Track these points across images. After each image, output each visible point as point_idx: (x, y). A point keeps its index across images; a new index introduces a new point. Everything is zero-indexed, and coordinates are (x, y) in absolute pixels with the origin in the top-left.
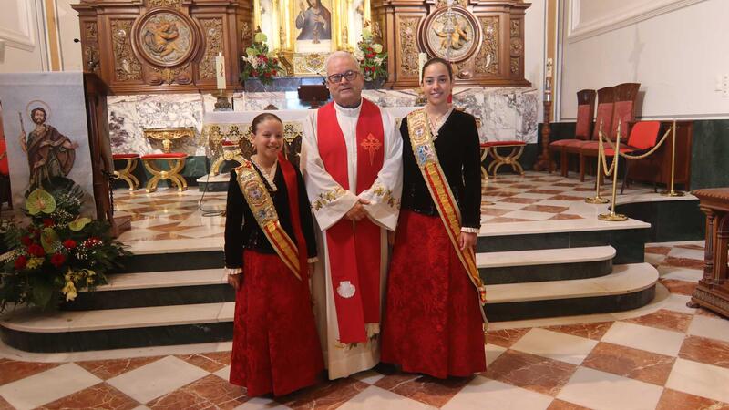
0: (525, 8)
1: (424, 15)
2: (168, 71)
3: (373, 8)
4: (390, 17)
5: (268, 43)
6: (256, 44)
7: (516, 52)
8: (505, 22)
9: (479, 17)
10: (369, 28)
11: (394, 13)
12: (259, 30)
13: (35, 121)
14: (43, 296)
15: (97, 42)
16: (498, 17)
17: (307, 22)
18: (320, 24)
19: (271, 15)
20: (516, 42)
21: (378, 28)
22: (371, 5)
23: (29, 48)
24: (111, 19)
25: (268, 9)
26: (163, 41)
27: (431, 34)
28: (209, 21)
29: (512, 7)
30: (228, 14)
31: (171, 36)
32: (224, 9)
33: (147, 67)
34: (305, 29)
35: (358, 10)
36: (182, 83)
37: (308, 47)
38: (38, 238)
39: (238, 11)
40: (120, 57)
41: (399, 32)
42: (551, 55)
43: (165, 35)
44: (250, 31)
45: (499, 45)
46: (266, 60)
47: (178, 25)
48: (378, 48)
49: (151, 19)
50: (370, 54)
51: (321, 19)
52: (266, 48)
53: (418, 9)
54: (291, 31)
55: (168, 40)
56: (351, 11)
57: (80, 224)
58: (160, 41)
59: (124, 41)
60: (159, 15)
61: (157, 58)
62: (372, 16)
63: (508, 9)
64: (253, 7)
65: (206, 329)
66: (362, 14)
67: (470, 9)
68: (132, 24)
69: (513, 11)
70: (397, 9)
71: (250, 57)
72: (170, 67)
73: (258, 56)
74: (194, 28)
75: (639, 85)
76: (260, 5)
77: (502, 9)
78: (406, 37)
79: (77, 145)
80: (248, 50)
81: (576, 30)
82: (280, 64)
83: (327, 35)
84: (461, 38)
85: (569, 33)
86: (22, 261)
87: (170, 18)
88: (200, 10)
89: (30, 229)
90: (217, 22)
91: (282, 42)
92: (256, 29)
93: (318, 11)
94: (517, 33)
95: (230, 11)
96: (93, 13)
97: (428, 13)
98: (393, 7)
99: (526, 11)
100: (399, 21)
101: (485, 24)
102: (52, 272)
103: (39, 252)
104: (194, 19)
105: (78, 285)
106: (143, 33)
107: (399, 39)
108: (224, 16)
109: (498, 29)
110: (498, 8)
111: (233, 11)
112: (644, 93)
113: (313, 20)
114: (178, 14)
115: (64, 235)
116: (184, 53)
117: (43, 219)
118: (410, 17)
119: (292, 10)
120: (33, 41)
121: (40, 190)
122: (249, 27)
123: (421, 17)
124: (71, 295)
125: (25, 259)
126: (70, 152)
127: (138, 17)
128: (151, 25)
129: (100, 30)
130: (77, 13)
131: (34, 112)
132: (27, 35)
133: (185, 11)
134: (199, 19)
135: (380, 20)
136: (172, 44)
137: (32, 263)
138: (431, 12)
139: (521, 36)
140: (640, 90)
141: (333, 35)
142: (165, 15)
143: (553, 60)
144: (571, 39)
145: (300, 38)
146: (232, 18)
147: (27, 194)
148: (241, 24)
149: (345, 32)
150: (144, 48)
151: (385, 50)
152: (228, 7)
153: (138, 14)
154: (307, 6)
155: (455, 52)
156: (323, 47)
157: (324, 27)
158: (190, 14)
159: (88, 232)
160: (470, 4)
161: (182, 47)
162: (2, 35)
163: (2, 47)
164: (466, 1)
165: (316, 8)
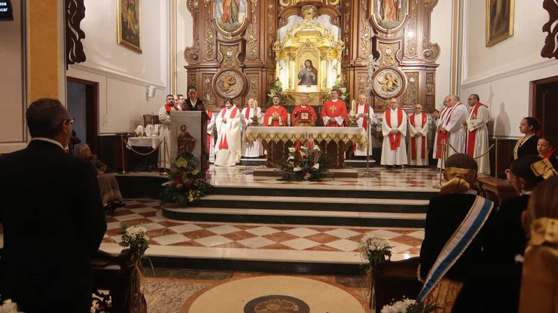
0: (436, 67)
4: (352, 72)
5: (283, 87)
6: (276, 87)
7: (430, 93)
8: (422, 76)
9: (405, 73)
10: (340, 79)
11: (354, 70)
12: (278, 80)
13: (182, 130)
14: (181, 198)
16: (418, 73)
17: (304, 76)
18: (312, 77)
19: (285, 71)
20: (430, 87)
22: (342, 66)
23: (164, 88)
24: (203, 74)
25: (284, 67)
26: (228, 85)
27: (376, 83)
28: (252, 75)
30: (262, 71)
31: (232, 83)
32: (260, 69)
33: (219, 98)
34: (303, 79)
35: (334, 67)
37: (304, 89)
38: (181, 176)
39: (268, 70)
40: (206, 93)
41: (357, 81)
43: (229, 82)
44: (273, 80)
45: (418, 89)
47: (236, 77)
48: (344, 90)
49: (223, 74)
51: (312, 74)
52: (281, 89)
54: (295, 80)
55: (230, 85)
57: (196, 172)
58: (226, 85)
59: (208, 85)
60: (227, 72)
61: (224, 94)
62: (342, 71)
63: (424, 68)
64: (276, 67)
65: (242, 217)
66: (336, 70)
67: (400, 69)
68: (213, 76)
69: (428, 69)
70: (357, 68)
74: (244, 79)
76: (280, 65)
77: (421, 68)
78: (361, 84)
79: (196, 140)
80: (271, 90)
81: (465, 81)
83: (315, 83)
84: (394, 84)
85: (462, 83)
86: (174, 185)
87: (232, 73)
88: (248, 69)
89: (178, 173)
90: (256, 76)
91: (290, 86)
93: (310, 70)
94: (431, 81)
95: (264, 69)
96: (194, 70)
98: (354, 67)
99: (436, 69)
100: (357, 75)
101: (409, 77)
102: (185, 190)
103: (181, 182)
104: (244, 74)
105: (194, 196)
106: (218, 81)
107: (357, 85)
108: (260, 72)
109: (418, 79)
113: (308, 75)
114: (236, 71)
115: (190, 176)
116: (238, 92)
117: (182, 168)
118: (364, 73)
119: (296, 69)
120: (165, 85)
121: (181, 158)
122: (273, 78)
124: (192, 199)
125: (177, 184)
126: (194, 143)
127: (216, 73)
128: (223, 77)
129: (197, 79)
130: (187, 70)
131: (182, 127)
132: (163, 82)
133: (240, 70)
134: (247, 74)
135: (346, 74)
136: (232, 87)
137: (179, 185)
139: (433, 84)
141: (318, 82)
142: (230, 72)
145: (300, 84)
146: (265, 73)
147: (177, 159)
148: (269, 76)
149: (325, 81)
150: (218, 89)
151: (348, 91)
152: (262, 68)
153: (217, 71)
154: (305, 67)
155: (390, 93)
156: (313, 89)
157: (314, 78)
158: (243, 71)
159: (198, 176)
160: (399, 66)
161: (237, 88)
162: (154, 83)
163: (154, 90)
164: (397, 64)
165: (309, 68)
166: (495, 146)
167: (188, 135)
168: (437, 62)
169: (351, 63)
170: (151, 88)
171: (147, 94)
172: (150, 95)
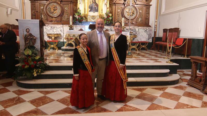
0: (150, 6)
1: (123, 7)
2: (54, 18)
3: (110, 4)
4: (114, 7)
5: (81, 12)
6: (78, 12)
7: (147, 18)
8: (145, 10)
9: (138, 8)
10: (108, 9)
11: (115, 6)
12: (79, 9)
13: (27, 32)
14: (29, 75)
15: (35, 9)
16: (143, 8)
17: (92, 7)
18: (95, 8)
19: (82, 5)
20: (148, 15)
21: (111, 9)
22: (109, 3)
23: (17, 10)
24: (39, 4)
25: (81, 3)
26: (53, 10)
27: (125, 12)
28: (66, 6)
29: (147, 5)
30: (71, 4)
31: (55, 9)
32: (70, 2)
33: (48, 17)
34: (91, 9)
35: (105, 4)
36: (58, 22)
37: (92, 14)
38: (28, 61)
39: (74, 3)
40: (41, 14)
41: (116, 11)
42: (157, 19)
43: (54, 9)
44: (76, 9)
45: (143, 16)
46: (80, 17)
47: (57, 6)
48: (110, 15)
49: (50, 4)
50: (108, 16)
51: (96, 6)
52: (80, 13)
53: (122, 5)
54: (87, 9)
55: (54, 10)
56: (104, 4)
57: (38, 58)
58: (52, 10)
59: (43, 10)
60: (52, 3)
61: (51, 15)
62: (109, 6)
63: (146, 6)
64: (77, 2)
66: (106, 5)
67: (136, 6)
68: (45, 5)
69: (147, 7)
70: (116, 5)
71: (76, 16)
72: (55, 17)
73: (78, 15)
74: (62, 7)
75: (179, 28)
76: (79, 2)
77: (144, 6)
78: (118, 12)
79: (37, 38)
80: (76, 14)
81: (164, 12)
82: (84, 18)
83: (97, 10)
84: (133, 13)
85: (162, 13)
86: (23, 66)
87: (55, 4)
88: (63, 2)
89: (26, 59)
90: (68, 6)
91: (85, 12)
92: (78, 8)
93: (95, 4)
94: (148, 13)
95: (71, 3)
96: (35, 2)
97: (124, 6)
98: (115, 4)
99: (150, 7)
100: (116, 8)
101: (139, 10)
102: (31, 69)
103: (28, 64)
104: (62, 5)
105: (37, 73)
106: (48, 8)
107: (116, 13)
108: (70, 4)
109: (143, 11)
110: (143, 6)
111: (72, 3)
112: (180, 31)
113: (94, 7)
114: (57, 3)
115: (34, 60)
116: (59, 14)
117: (28, 56)
118: (119, 7)
119: (88, 4)
120: (18, 9)
121: (27, 49)
122: (76, 8)
123: (122, 7)
124: (35, 75)
125: (25, 66)
126: (35, 40)
127: (47, 4)
128: (50, 6)
129: (36, 6)
130: (30, 2)
131: (26, 29)
132: (17, 7)
133: (59, 2)
134: (63, 5)
135: (111, 7)
136: (55, 11)
137: (26, 67)
138: (125, 6)
139: (149, 13)
140: (179, 30)
141: (99, 11)
142: (54, 3)
143: (157, 20)
144: (162, 15)
145: (90, 11)
146: (72, 5)
147: (25, 50)
148: (74, 7)
149: (102, 10)
150: (48, 12)
151: (112, 15)
152: (71, 2)
153: (47, 3)
154: (92, 3)
155: (131, 17)
156: (96, 14)
157: (96, 8)
158: (61, 3)
159: (39, 60)
160: (136, 4)
161: (58, 12)
162: (11, 7)
163: (11, 10)
164: (135, 3)
165: (94, 3)
166: (186, 41)
167: (31, 35)
168: (151, 4)
169: (114, 2)
170: (9, 9)
171: (7, 12)
172: (9, 13)
